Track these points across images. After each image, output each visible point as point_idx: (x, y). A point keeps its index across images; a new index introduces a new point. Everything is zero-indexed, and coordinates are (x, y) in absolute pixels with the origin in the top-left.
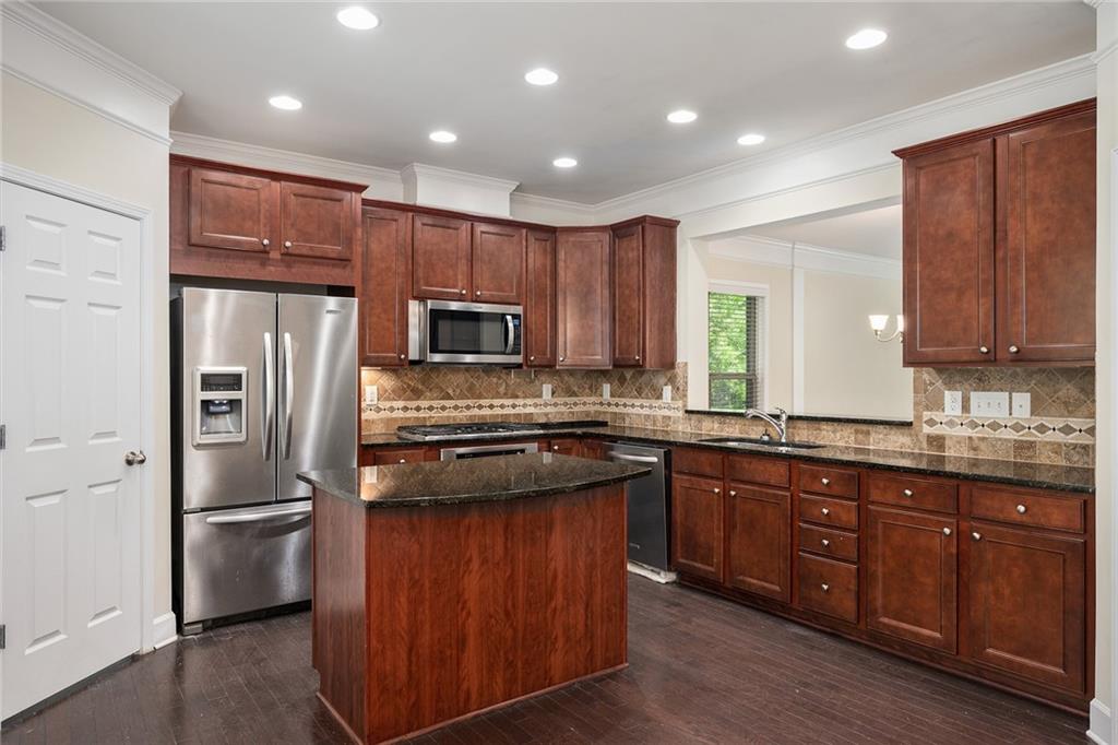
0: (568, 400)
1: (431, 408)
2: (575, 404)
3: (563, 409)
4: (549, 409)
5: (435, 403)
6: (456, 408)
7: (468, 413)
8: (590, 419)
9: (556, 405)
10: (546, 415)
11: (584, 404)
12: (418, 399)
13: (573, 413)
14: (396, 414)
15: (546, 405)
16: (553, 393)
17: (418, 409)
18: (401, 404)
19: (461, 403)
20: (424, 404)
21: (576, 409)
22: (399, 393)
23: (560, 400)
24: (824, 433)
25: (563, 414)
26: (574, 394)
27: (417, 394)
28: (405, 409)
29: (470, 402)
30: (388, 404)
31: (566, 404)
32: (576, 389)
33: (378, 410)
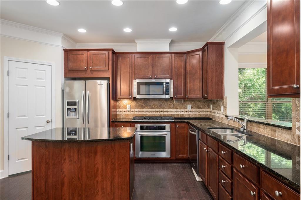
0: (198, 110)
1: (147, 111)
2: (201, 112)
3: (196, 113)
4: (190, 113)
5: (148, 110)
6: (155, 111)
7: (160, 113)
8: (207, 117)
9: (193, 112)
10: (189, 115)
11: (205, 112)
12: (143, 109)
13: (200, 115)
14: (136, 113)
15: (189, 111)
16: (192, 108)
17: (143, 112)
18: (137, 110)
19: (157, 110)
20: (145, 110)
21: (201, 113)
22: (137, 107)
23: (194, 110)
24: (261, 129)
25: (196, 115)
26: (201, 108)
27: (143, 107)
28: (139, 111)
29: (160, 110)
30: (134, 110)
31: (197, 111)
32: (201, 106)
33: (131, 111)
